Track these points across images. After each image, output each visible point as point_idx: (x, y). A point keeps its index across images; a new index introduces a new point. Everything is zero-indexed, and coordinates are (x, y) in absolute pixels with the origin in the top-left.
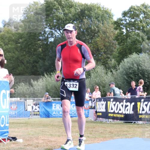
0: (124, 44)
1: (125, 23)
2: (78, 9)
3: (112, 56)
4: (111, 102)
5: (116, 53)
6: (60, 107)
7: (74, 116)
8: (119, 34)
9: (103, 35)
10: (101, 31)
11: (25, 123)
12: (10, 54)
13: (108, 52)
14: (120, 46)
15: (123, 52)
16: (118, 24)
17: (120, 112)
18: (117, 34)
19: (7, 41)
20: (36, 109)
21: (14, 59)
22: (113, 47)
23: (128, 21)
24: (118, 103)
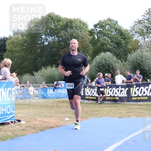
0: (96, 46)
1: (96, 31)
2: (64, 22)
3: (88, 54)
4: (87, 89)
5: (91, 52)
6: (52, 92)
7: (62, 98)
8: (92, 39)
9: (82, 40)
10: (80, 37)
12: (18, 54)
13: (85, 52)
14: (93, 47)
15: (95, 51)
16: (91, 33)
17: (93, 95)
18: (91, 39)
19: (16, 45)
20: (36, 93)
21: (21, 57)
22: (88, 47)
23: (98, 30)
24: (92, 89)
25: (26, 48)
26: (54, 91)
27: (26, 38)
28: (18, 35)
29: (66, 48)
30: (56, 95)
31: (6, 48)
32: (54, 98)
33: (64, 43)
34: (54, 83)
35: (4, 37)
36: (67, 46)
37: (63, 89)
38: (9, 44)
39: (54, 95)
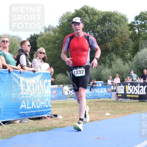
0: (137, 41)
1: (137, 25)
2: (100, 16)
3: (128, 51)
4: (129, 86)
5: (131, 48)
6: (89, 91)
7: (100, 98)
8: (133, 34)
9: (121, 35)
10: (119, 32)
11: (64, 104)
12: (50, 52)
13: (124, 48)
14: (134, 43)
15: (136, 47)
16: (132, 26)
17: (136, 93)
18: (131, 34)
19: (48, 42)
20: (71, 93)
21: (53, 56)
22: (128, 43)
23: (139, 24)
24: (134, 86)
25: (58, 46)
26: (91, 90)
27: (59, 34)
28: (49, 32)
29: (103, 44)
30: (93, 95)
31: (37, 46)
32: (91, 99)
33: (101, 39)
34: (90, 83)
35: (34, 35)
36: (104, 43)
37: (101, 88)
38: (40, 41)
39: (91, 95)
